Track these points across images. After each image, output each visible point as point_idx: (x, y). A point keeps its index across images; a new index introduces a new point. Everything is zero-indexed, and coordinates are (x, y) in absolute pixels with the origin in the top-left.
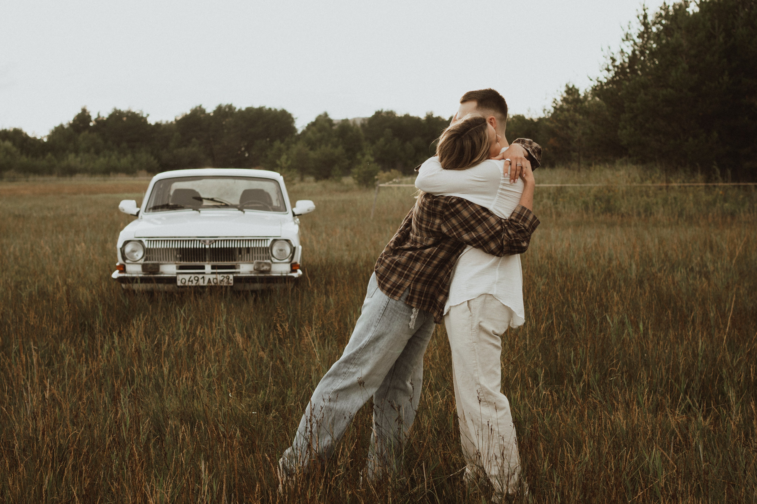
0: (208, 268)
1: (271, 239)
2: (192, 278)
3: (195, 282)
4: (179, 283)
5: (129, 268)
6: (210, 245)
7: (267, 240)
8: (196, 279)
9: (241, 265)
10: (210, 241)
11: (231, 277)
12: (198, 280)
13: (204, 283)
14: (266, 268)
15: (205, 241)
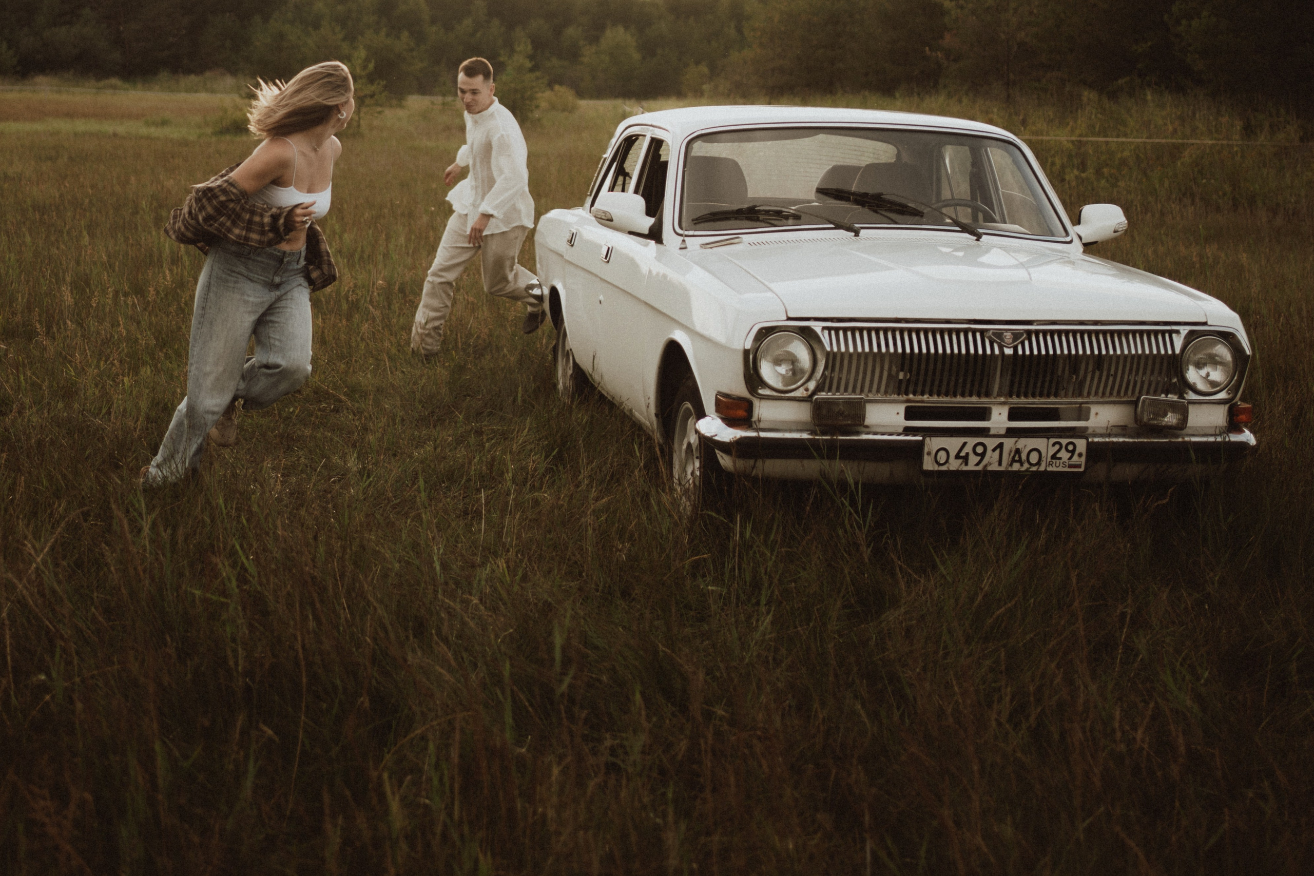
0: (999, 419)
1: (1184, 330)
2: (968, 449)
3: (973, 459)
4: (928, 464)
5: (765, 411)
6: (1015, 349)
7: (1171, 332)
8: (980, 450)
9: (1094, 409)
10: (1016, 335)
11: (1081, 445)
12: (983, 455)
13: (1000, 464)
14: (1171, 419)
15: (999, 334)
